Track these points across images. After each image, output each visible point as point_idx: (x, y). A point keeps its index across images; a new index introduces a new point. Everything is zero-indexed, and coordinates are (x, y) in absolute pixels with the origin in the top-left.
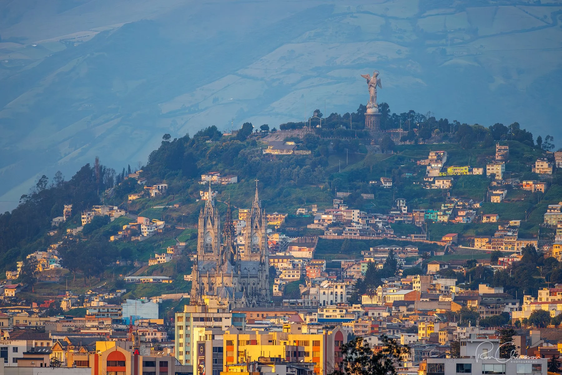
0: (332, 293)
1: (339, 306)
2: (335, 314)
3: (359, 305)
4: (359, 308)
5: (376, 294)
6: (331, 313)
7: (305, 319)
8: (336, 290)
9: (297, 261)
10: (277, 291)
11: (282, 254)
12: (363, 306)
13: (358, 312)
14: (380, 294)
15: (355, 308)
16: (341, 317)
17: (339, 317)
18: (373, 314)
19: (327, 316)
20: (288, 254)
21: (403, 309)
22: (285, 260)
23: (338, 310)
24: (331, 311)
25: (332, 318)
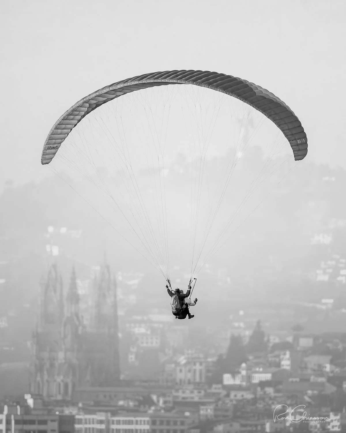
0: (189, 371)
1: (198, 386)
2: (192, 395)
3: (220, 386)
4: (219, 389)
5: (239, 373)
6: (187, 394)
7: (158, 401)
8: (194, 367)
9: (156, 325)
10: (133, 360)
11: (139, 318)
12: (225, 387)
13: (219, 394)
14: (244, 373)
15: (215, 388)
16: (200, 398)
17: (196, 399)
18: (235, 396)
19: (184, 398)
20: (145, 318)
21: (270, 390)
22: (143, 325)
23: (196, 392)
24: (188, 392)
25: (189, 400)
